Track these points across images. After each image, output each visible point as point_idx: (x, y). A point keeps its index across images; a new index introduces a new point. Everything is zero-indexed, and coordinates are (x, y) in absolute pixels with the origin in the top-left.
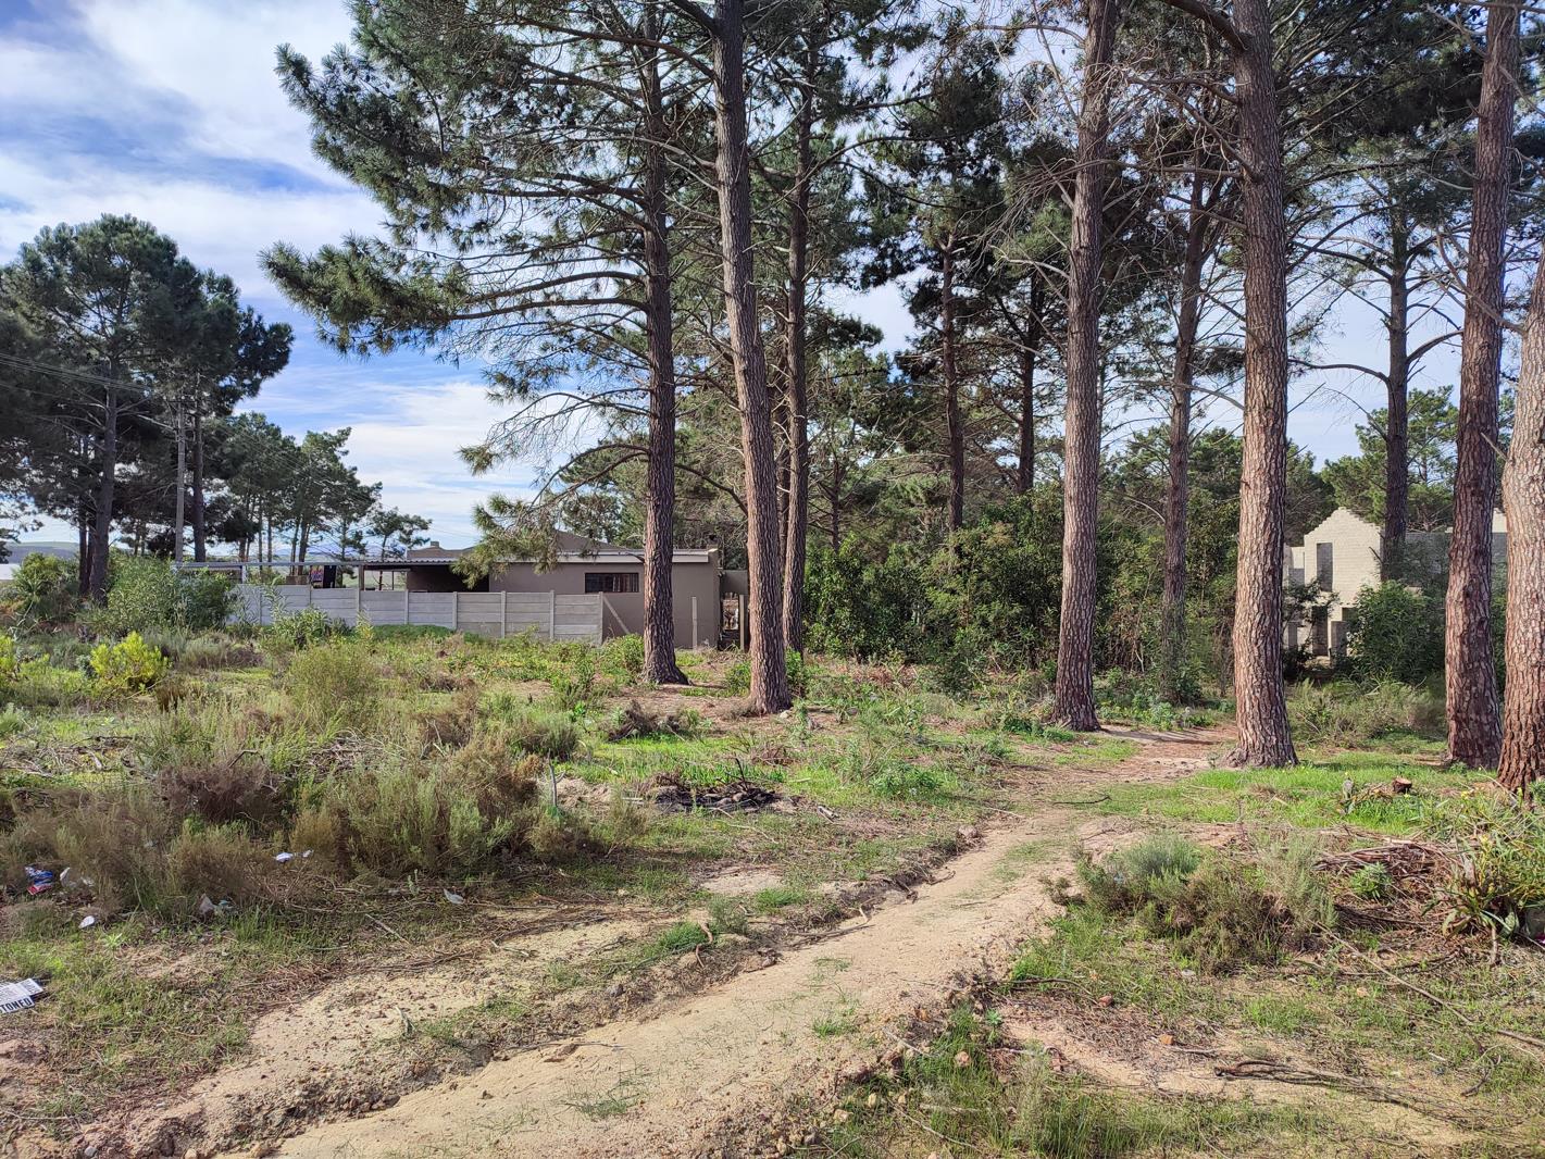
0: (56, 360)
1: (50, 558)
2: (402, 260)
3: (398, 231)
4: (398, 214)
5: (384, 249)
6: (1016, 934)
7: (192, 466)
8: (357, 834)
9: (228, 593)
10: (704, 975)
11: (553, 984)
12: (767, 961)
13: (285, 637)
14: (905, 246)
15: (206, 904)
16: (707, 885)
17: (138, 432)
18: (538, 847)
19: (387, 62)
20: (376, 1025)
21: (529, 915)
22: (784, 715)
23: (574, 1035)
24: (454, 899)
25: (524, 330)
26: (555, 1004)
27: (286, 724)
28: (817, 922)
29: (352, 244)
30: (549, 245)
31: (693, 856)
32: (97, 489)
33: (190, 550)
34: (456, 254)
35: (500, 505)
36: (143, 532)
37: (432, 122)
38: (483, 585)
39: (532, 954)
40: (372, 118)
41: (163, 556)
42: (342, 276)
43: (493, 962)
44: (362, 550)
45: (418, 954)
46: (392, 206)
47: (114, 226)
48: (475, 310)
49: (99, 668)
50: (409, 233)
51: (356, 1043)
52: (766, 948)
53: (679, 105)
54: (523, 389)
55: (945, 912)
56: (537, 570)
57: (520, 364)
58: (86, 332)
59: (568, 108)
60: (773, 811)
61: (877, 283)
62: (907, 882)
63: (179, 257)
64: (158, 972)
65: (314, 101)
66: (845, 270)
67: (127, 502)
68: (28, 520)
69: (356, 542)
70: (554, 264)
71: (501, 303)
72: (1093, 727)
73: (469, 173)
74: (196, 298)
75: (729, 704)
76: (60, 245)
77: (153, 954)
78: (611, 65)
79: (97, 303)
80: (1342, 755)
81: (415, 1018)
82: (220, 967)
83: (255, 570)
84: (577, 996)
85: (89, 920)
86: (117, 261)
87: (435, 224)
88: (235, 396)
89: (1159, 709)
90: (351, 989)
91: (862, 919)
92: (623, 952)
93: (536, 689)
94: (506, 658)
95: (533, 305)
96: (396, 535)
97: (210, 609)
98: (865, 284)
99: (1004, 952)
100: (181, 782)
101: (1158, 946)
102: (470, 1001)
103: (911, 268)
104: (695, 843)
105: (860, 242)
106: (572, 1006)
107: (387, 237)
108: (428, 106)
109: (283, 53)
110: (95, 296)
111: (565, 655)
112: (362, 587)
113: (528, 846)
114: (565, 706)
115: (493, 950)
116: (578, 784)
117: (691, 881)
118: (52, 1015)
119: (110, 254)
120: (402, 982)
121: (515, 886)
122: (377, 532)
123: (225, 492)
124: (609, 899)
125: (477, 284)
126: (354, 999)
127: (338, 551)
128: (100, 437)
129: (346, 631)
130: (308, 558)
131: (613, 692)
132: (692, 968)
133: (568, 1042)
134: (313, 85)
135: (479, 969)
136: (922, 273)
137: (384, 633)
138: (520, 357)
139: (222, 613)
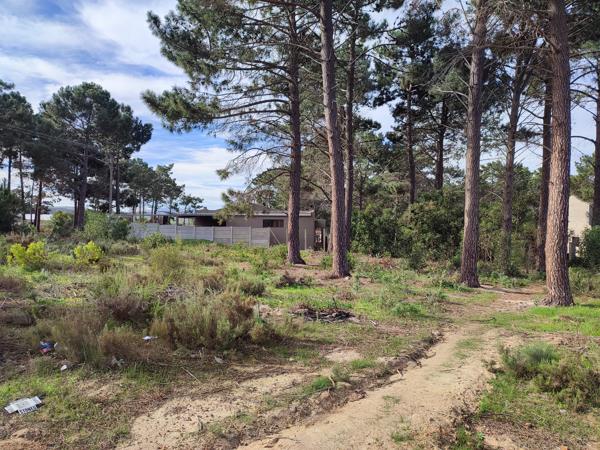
0: (65, 137)
1: (64, 213)
2: (195, 96)
3: (193, 84)
4: (193, 78)
5: (187, 91)
6: (475, 387)
7: (115, 178)
8: (177, 330)
9: (128, 226)
10: (333, 402)
11: (265, 406)
12: (360, 396)
13: (149, 243)
14: (392, 89)
15: (114, 361)
16: (328, 357)
17: (95, 164)
18: (254, 337)
19: (190, 16)
20: (187, 424)
21: (251, 369)
22: (347, 278)
23: (277, 433)
24: (219, 360)
25: (242, 123)
26: (267, 416)
27: (148, 280)
28: (379, 377)
29: (175, 89)
30: (251, 89)
31: (320, 342)
32: (80, 186)
33: (114, 210)
34: (215, 93)
35: (231, 192)
36: (98, 203)
37: (206, 41)
38: (224, 224)
39: (255, 390)
40: (183, 39)
41: (104, 211)
42: (171, 102)
43: (238, 393)
44: (178, 210)
45: (204, 387)
46: (191, 75)
47: (87, 87)
48: (223, 115)
49: (78, 255)
50: (197, 86)
51: (178, 434)
52: (358, 389)
53: (303, 32)
54: (241, 147)
55: (438, 373)
56: (246, 218)
57: (240, 137)
58: (77, 127)
59: (259, 35)
60: (350, 322)
61: (380, 105)
62: (416, 357)
63: (111, 98)
64: (92, 394)
65: (161, 33)
66: (367, 100)
67: (91, 191)
68: (56, 198)
69: (175, 207)
70: (253, 97)
71: (232, 112)
72: (477, 286)
73: (221, 61)
74: (117, 113)
75: (323, 273)
76: (67, 93)
77: (90, 384)
78: (276, 18)
79: (81, 116)
80: (591, 301)
81: (205, 422)
82: (119, 391)
83: (138, 218)
84: (276, 412)
85: (65, 367)
86: (88, 99)
87: (207, 81)
88: (131, 151)
89: (503, 278)
90: (176, 405)
91: (399, 376)
92: (295, 390)
93: (246, 265)
94: (233, 253)
95: (245, 113)
96: (190, 204)
97: (121, 232)
98: (375, 105)
99: (473, 397)
100: (106, 305)
101: (545, 396)
102: (228, 414)
103: (394, 99)
104: (320, 336)
105: (373, 88)
106: (275, 418)
107: (189, 87)
108: (205, 34)
109: (150, 14)
110: (80, 113)
111: (256, 252)
112: (178, 224)
113: (249, 337)
114: (258, 273)
115: (237, 387)
116: (267, 307)
117: (321, 354)
118: (45, 415)
119: (86, 97)
120: (198, 402)
121: (245, 355)
122: (183, 203)
123: (128, 188)
124: (286, 362)
125: (223, 105)
126: (177, 410)
127: (168, 210)
128: (82, 167)
129: (171, 241)
130: (158, 213)
131: (276, 267)
132: (327, 399)
133: (274, 436)
134: (161, 27)
135: (232, 397)
136: (398, 100)
137: (186, 242)
138: (239, 134)
139: (126, 234)
